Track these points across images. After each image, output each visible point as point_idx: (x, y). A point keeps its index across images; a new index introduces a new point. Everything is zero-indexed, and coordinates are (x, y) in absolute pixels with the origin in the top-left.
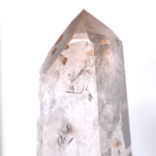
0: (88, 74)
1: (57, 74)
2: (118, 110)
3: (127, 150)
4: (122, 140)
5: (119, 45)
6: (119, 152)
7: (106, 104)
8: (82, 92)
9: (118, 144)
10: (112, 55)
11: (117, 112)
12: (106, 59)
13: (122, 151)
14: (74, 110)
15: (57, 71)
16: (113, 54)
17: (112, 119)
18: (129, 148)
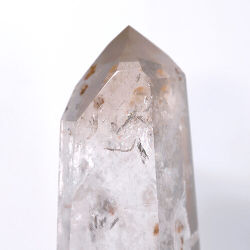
0: (140, 122)
1: (92, 122)
2: (181, 175)
3: (193, 236)
4: (185, 221)
5: (180, 79)
6: (182, 239)
7: (164, 168)
8: (132, 150)
9: (181, 228)
10: (171, 94)
11: (179, 179)
12: (165, 101)
13: (185, 239)
14: (117, 176)
15: (92, 117)
16: (173, 93)
17: (172, 189)
18: (196, 233)
